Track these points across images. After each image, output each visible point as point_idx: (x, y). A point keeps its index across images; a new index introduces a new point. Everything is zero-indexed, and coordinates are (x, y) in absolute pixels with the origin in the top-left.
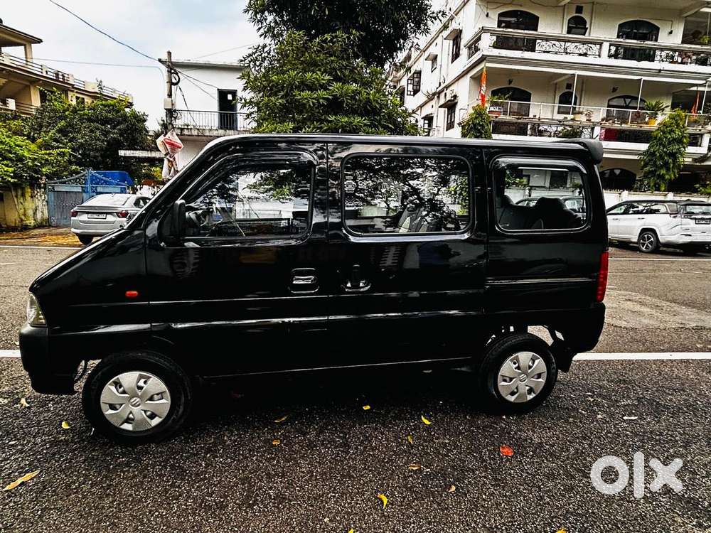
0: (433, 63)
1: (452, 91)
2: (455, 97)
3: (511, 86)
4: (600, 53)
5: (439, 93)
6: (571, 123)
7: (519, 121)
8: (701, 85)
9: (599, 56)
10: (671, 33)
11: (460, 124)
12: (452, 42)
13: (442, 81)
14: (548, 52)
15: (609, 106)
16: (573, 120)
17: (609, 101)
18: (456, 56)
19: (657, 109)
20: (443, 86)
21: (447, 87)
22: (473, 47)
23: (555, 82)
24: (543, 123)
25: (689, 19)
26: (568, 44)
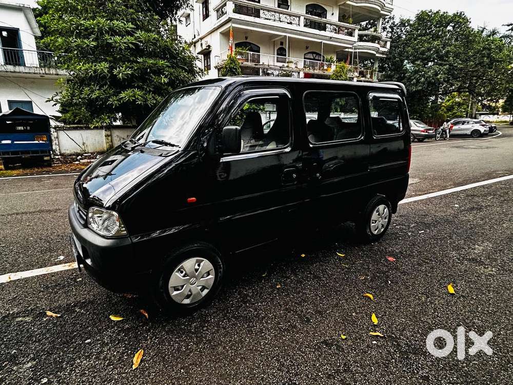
0: (186, 19)
1: (207, 42)
2: (209, 46)
3: (248, 41)
4: (299, 23)
5: (195, 43)
6: (287, 69)
7: (257, 66)
8: (350, 48)
9: (299, 25)
10: (333, 14)
11: (216, 67)
12: (201, 5)
13: (196, 34)
14: (270, 19)
15: (305, 58)
16: (288, 67)
17: (305, 54)
18: (206, 16)
19: (330, 62)
20: (197, 38)
21: (201, 39)
22: (220, 11)
23: (273, 40)
24: (271, 68)
25: (341, 7)
26: (281, 15)
